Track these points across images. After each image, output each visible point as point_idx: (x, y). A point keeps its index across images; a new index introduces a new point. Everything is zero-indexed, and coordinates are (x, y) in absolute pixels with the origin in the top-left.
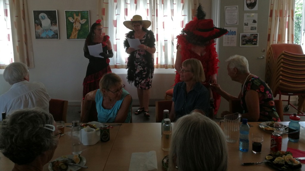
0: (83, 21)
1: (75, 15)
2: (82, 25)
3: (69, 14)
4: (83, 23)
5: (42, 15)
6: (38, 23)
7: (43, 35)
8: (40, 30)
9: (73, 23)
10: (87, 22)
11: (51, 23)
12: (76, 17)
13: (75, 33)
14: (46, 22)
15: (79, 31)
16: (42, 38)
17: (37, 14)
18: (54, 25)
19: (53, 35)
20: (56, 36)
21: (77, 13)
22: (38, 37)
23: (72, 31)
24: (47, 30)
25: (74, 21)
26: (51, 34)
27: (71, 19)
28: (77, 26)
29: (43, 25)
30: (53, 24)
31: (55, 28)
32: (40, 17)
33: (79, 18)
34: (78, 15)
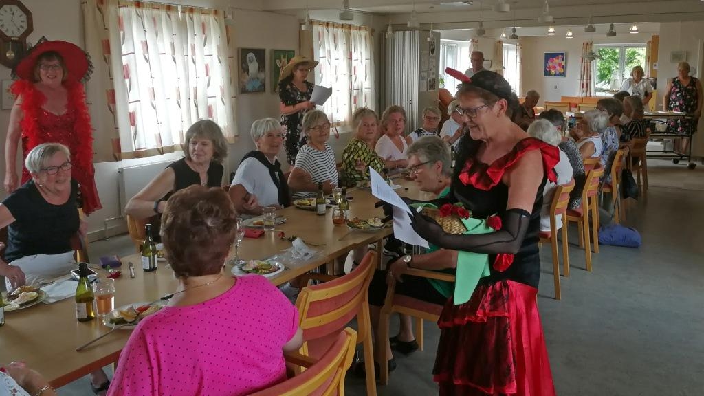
1: (282, 57)
3: (277, 54)
6: (245, 69)
7: (249, 87)
8: (246, 79)
9: (279, 68)
11: (259, 68)
12: (283, 59)
14: (253, 67)
16: (248, 92)
18: (262, 71)
19: (260, 86)
20: (262, 89)
21: (285, 53)
22: (244, 91)
23: (278, 79)
24: (253, 79)
25: (281, 64)
26: (258, 84)
27: (278, 61)
29: (250, 71)
31: (262, 76)
32: (248, 59)
33: (286, 60)
34: (284, 57)
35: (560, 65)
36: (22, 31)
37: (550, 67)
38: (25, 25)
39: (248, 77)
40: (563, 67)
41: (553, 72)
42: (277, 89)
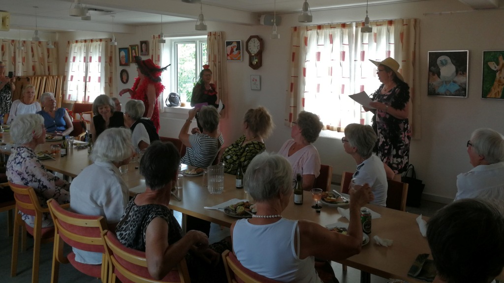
3: (492, 56)
5: (442, 58)
6: (435, 72)
7: (441, 89)
8: (436, 82)
9: (495, 72)
13: (497, 89)
14: (448, 70)
16: (438, 94)
17: (434, 57)
18: (460, 74)
20: (462, 91)
22: (432, 92)
25: (498, 68)
26: (454, 88)
27: (493, 66)
29: (442, 74)
30: (459, 72)
31: (461, 79)
32: (438, 62)
38: (259, 48)
39: (439, 80)
42: (492, 94)
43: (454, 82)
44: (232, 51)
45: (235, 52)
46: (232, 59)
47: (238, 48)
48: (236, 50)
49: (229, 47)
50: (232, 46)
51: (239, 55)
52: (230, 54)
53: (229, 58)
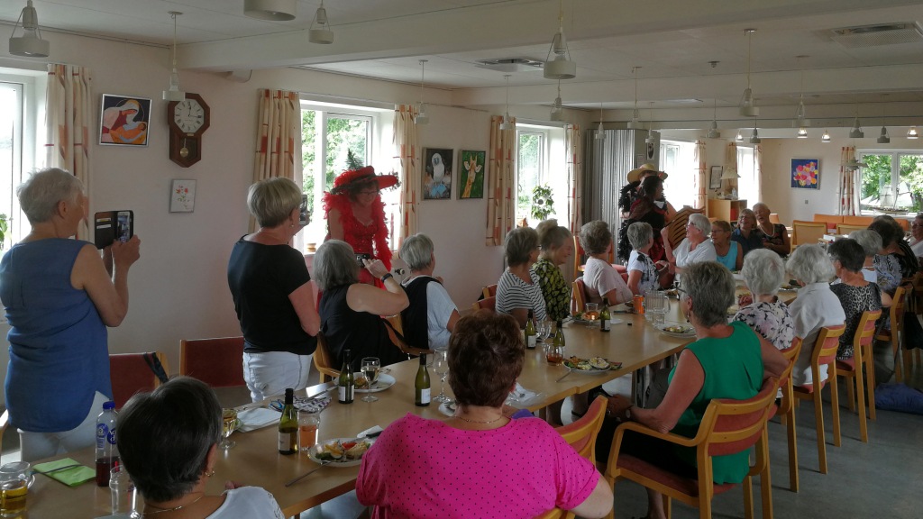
0: (478, 169)
1: (471, 159)
2: (477, 174)
3: (466, 155)
4: (478, 171)
5: (437, 156)
6: (429, 172)
7: (433, 193)
9: (467, 171)
10: (483, 169)
12: (472, 161)
13: (468, 189)
14: (439, 169)
15: (473, 183)
16: (431, 198)
17: (430, 152)
20: (447, 195)
21: (475, 154)
22: (427, 197)
23: (465, 184)
24: (438, 183)
25: (470, 167)
26: (442, 189)
27: (466, 164)
28: (472, 176)
29: (435, 174)
31: (447, 180)
32: (433, 161)
33: (475, 162)
35: (812, 174)
36: (198, 126)
37: (798, 177)
38: (202, 120)
39: (432, 181)
40: (816, 177)
41: (803, 182)
42: (464, 196)
43: (443, 183)
44: (121, 120)
45: (131, 124)
46: (117, 141)
47: (142, 115)
48: (135, 120)
49: (114, 112)
50: (124, 108)
51: (143, 133)
52: (114, 128)
53: (108, 137)
